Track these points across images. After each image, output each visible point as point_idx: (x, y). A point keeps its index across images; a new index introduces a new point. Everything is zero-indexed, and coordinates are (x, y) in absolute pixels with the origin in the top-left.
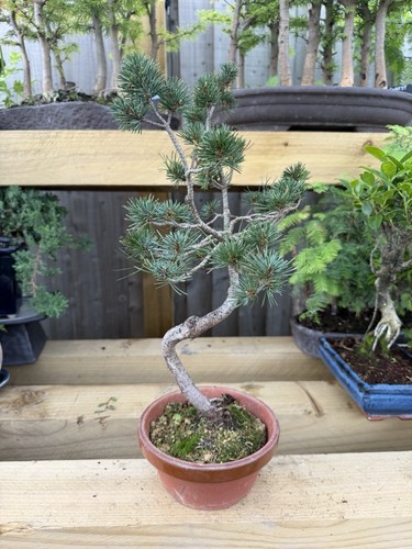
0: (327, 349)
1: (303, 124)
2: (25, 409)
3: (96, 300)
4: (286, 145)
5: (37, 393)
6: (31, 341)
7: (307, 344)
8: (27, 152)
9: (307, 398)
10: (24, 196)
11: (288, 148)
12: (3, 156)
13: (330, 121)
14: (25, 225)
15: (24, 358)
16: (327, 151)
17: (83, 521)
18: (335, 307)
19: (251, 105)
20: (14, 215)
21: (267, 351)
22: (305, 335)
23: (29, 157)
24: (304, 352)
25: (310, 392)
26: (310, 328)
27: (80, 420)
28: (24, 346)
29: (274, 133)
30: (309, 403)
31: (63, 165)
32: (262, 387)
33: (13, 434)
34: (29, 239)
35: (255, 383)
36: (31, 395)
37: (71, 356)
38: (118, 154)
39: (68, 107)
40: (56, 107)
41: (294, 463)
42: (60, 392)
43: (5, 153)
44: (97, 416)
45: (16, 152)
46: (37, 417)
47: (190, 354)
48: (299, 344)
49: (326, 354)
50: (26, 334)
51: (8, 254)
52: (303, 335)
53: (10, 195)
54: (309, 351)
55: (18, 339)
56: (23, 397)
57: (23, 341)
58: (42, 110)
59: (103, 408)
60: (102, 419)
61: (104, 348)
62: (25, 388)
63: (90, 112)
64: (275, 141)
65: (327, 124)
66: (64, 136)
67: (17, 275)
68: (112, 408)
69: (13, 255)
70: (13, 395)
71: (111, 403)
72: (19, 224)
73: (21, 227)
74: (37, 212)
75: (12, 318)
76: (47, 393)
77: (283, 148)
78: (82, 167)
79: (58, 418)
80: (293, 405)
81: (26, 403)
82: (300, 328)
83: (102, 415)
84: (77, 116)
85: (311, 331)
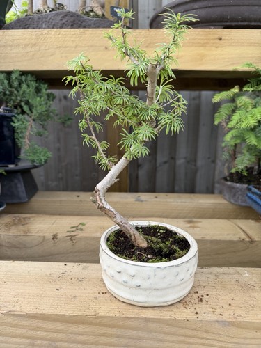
0: (254, 193)
1: (233, 24)
2: (13, 227)
3: (77, 175)
4: (220, 39)
5: (24, 218)
6: (25, 186)
7: (235, 195)
8: (26, 45)
9: (239, 230)
10: (23, 78)
11: (221, 42)
12: (9, 48)
13: (255, 21)
14: (23, 99)
15: (20, 198)
16: (252, 44)
17: (47, 309)
18: (257, 167)
19: (193, 9)
20: (16, 92)
21: (201, 201)
22: (233, 188)
23: (28, 49)
24: (231, 203)
25: (241, 226)
26: (237, 183)
27: (54, 237)
28: (20, 189)
29: (211, 30)
30: (242, 233)
31: (52, 55)
32: (200, 222)
33: (3, 246)
34: (26, 108)
35: (195, 220)
36: (20, 220)
37: (54, 199)
38: (92, 46)
39: (58, 14)
40: (49, 15)
41: (238, 273)
42: (42, 219)
43: (11, 46)
44: (68, 234)
45: (18, 45)
46: (22, 233)
47: (142, 201)
48: (227, 197)
49: (254, 197)
50: (22, 180)
51: (10, 117)
52: (231, 188)
53: (13, 76)
54: (236, 201)
55: (16, 184)
56: (14, 220)
57: (19, 185)
58: (39, 19)
59: (74, 229)
60: (72, 236)
61: (78, 196)
62: (17, 215)
63: (72, 19)
64: (212, 37)
65: (253, 24)
66: (53, 33)
67: (15, 134)
68: (81, 230)
69: (13, 118)
70: (7, 219)
71: (80, 226)
72: (19, 98)
73: (21, 101)
74: (32, 89)
75: (11, 166)
76: (32, 219)
77: (218, 41)
78: (66, 57)
79: (37, 235)
80: (228, 235)
81: (15, 224)
82: (229, 183)
83: (73, 234)
84: (64, 21)
85: (238, 185)
